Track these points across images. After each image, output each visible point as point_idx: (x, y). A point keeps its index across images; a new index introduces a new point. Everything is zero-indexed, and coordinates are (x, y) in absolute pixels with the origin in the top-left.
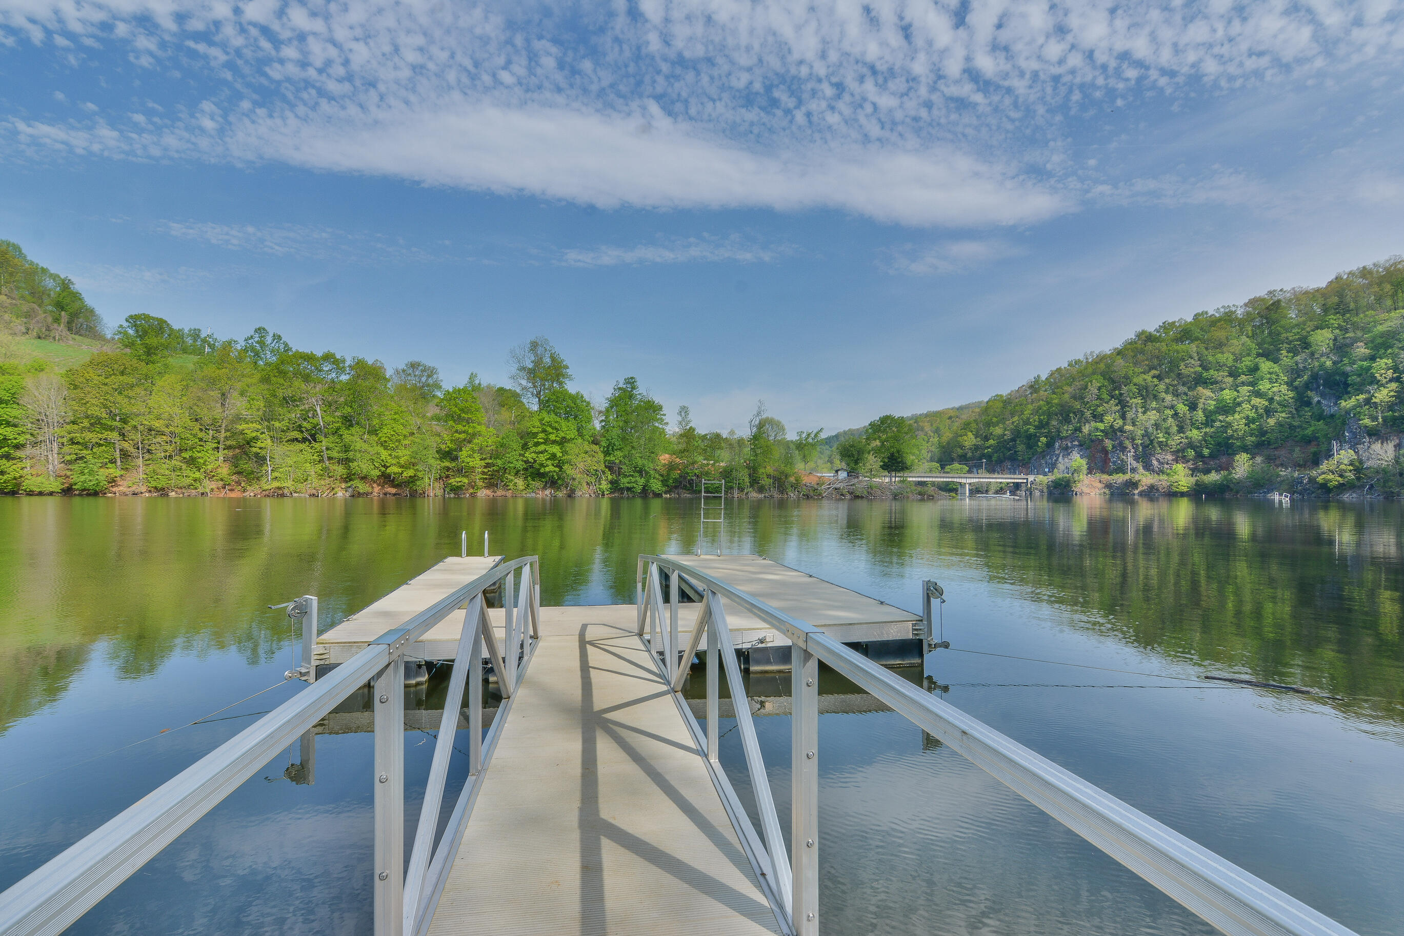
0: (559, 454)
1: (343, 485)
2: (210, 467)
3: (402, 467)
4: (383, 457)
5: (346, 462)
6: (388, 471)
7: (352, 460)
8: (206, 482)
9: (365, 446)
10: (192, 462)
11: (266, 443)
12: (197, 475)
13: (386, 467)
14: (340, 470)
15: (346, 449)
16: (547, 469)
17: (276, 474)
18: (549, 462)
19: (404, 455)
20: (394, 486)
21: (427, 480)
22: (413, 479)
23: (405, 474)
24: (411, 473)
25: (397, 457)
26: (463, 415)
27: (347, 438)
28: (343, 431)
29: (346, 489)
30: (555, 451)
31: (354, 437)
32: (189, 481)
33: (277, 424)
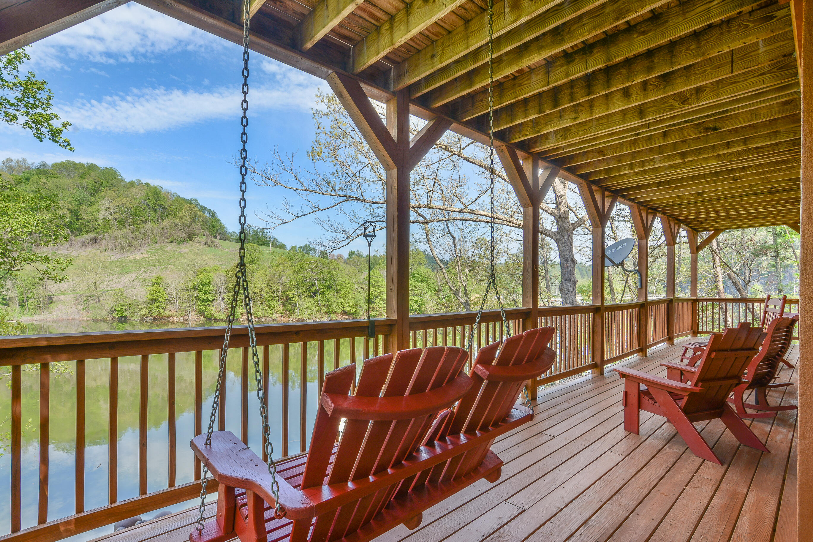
0: (419, 301)
1: (327, 316)
2: (276, 308)
3: (350, 307)
4: (343, 304)
5: (327, 306)
6: (345, 309)
7: (330, 306)
8: (275, 314)
9: (335, 299)
10: (269, 306)
11: (296, 299)
12: (272, 312)
13: (344, 308)
14: (325, 309)
15: (328, 300)
16: (414, 308)
17: (301, 312)
18: (415, 304)
19: (351, 302)
20: (347, 315)
21: (361, 313)
22: (356, 313)
23: (351, 311)
24: (353, 310)
25: (349, 303)
26: (376, 284)
27: (328, 296)
28: (326, 292)
29: (328, 317)
30: (417, 299)
31: (331, 295)
32: (268, 314)
33: (301, 291)
